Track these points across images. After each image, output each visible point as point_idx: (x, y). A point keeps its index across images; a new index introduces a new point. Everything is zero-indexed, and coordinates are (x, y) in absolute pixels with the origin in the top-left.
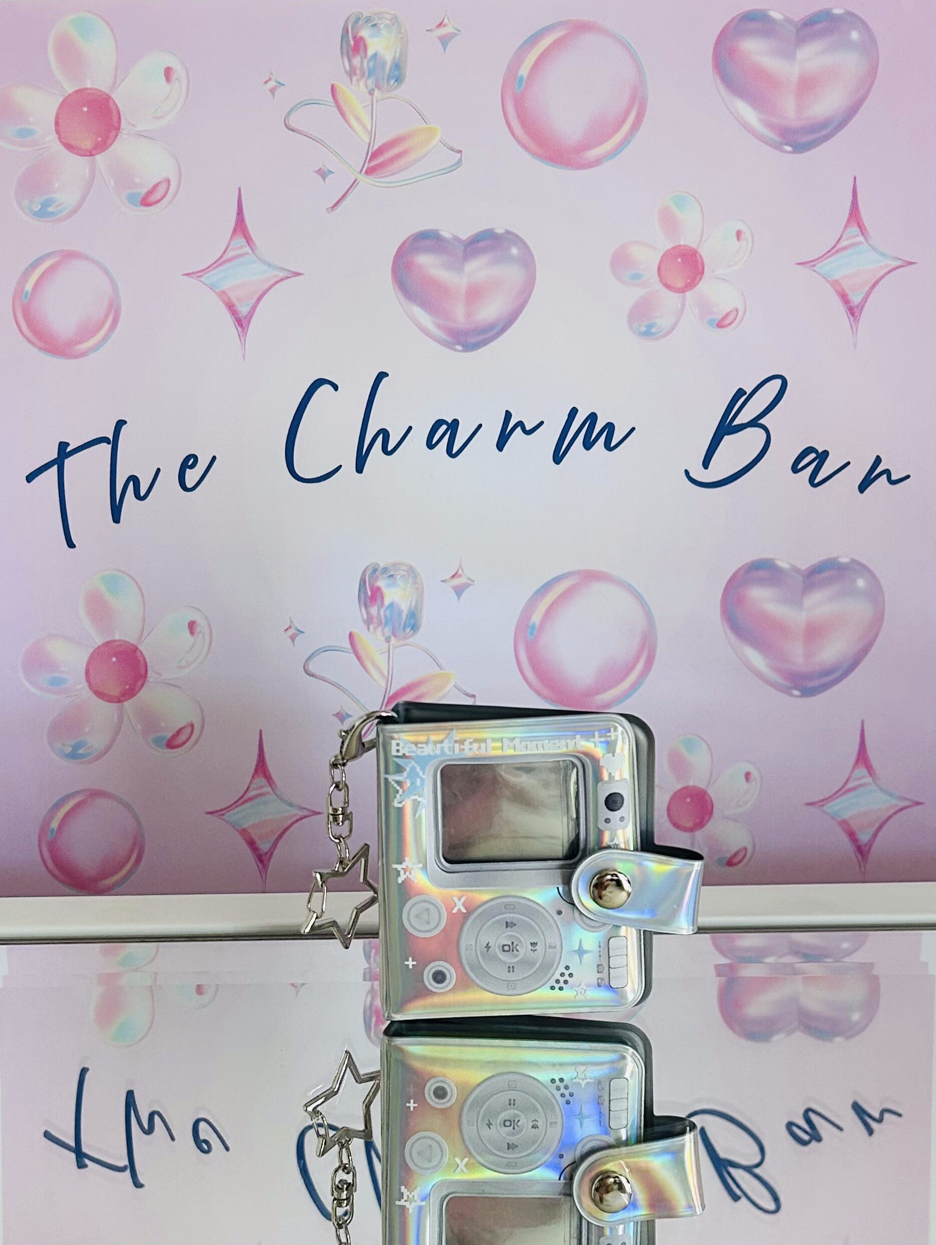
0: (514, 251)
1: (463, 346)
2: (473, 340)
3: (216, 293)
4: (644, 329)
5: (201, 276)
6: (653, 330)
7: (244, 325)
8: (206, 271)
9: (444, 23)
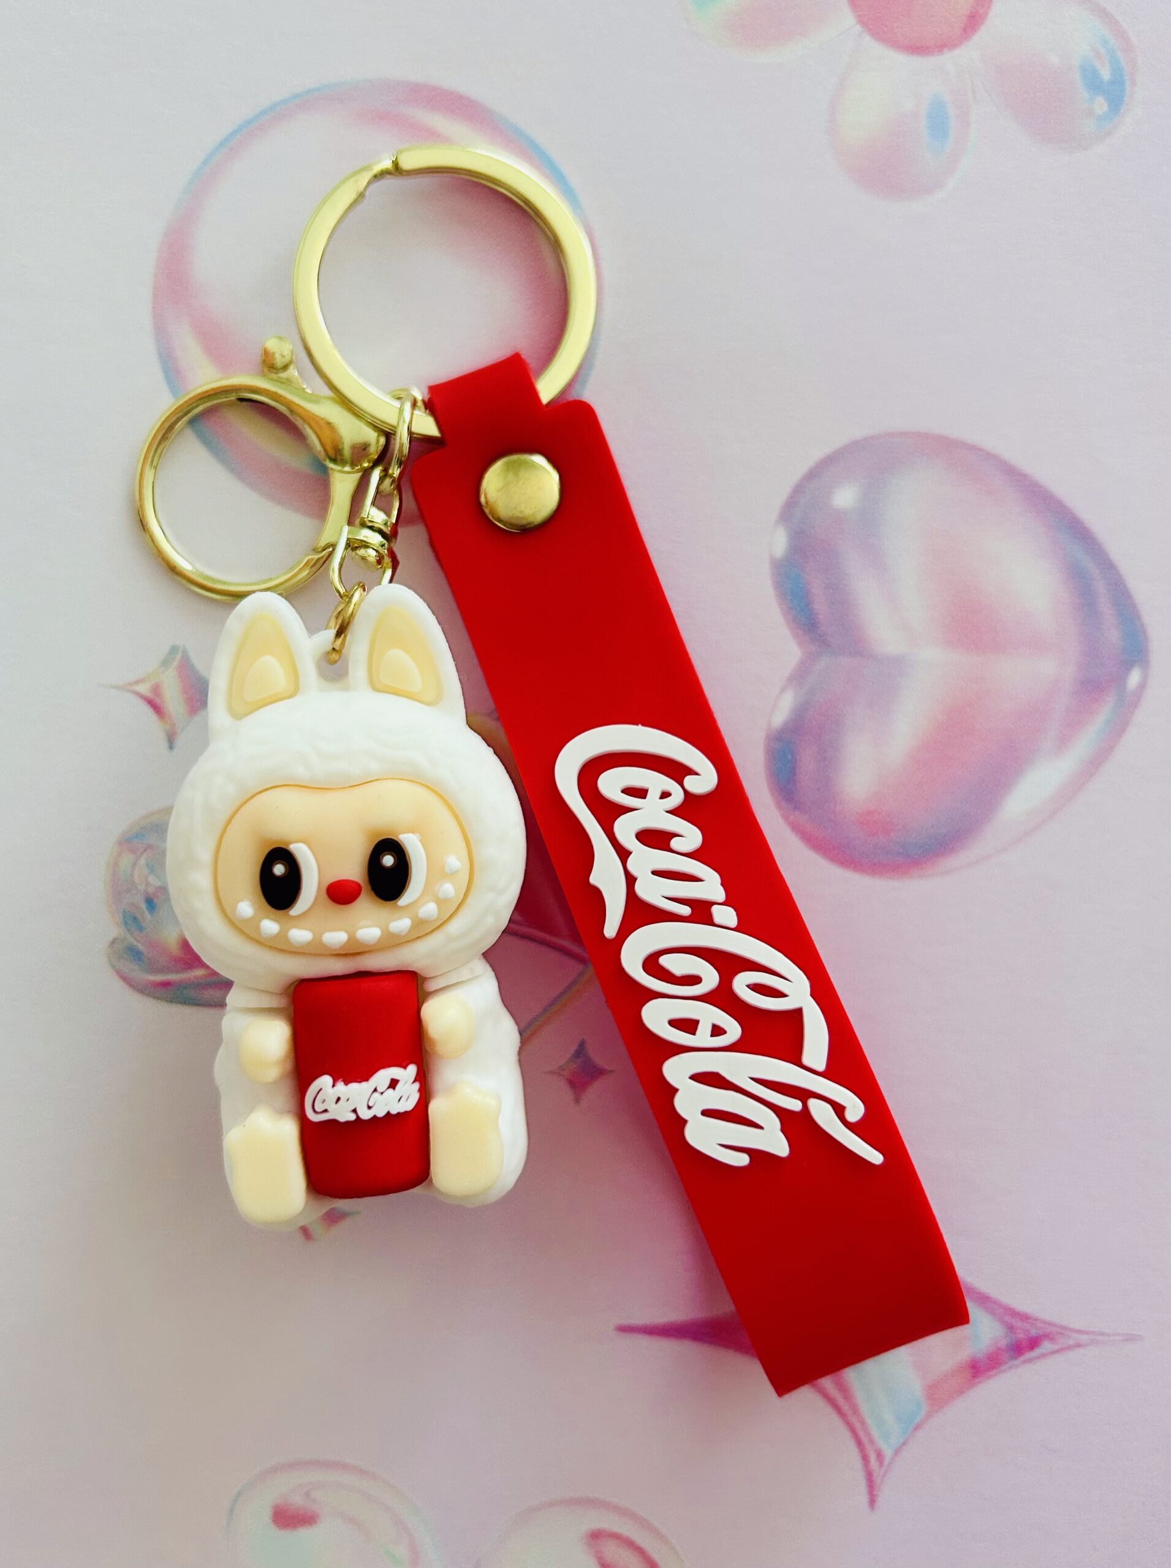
0: (845, 497)
1: (1128, 666)
2: (1113, 635)
3: (929, 1416)
4: (1101, 105)
5: (880, 1456)
6: (1106, 74)
7: (1034, 1332)
8: (865, 1440)
9: (149, 694)
